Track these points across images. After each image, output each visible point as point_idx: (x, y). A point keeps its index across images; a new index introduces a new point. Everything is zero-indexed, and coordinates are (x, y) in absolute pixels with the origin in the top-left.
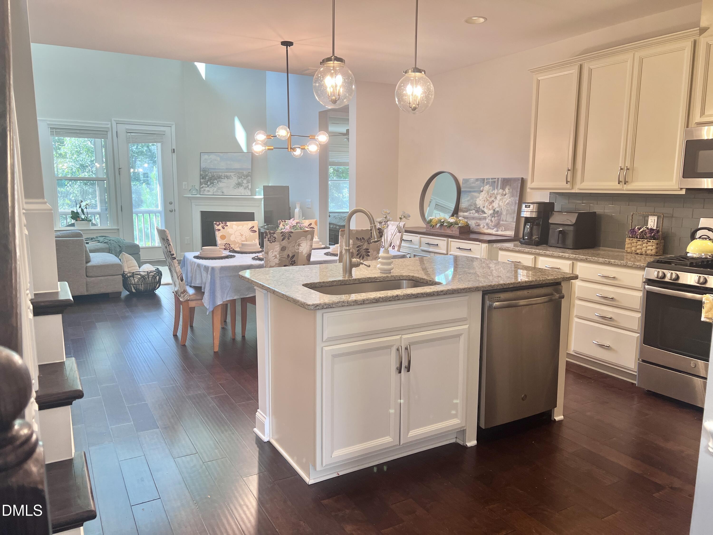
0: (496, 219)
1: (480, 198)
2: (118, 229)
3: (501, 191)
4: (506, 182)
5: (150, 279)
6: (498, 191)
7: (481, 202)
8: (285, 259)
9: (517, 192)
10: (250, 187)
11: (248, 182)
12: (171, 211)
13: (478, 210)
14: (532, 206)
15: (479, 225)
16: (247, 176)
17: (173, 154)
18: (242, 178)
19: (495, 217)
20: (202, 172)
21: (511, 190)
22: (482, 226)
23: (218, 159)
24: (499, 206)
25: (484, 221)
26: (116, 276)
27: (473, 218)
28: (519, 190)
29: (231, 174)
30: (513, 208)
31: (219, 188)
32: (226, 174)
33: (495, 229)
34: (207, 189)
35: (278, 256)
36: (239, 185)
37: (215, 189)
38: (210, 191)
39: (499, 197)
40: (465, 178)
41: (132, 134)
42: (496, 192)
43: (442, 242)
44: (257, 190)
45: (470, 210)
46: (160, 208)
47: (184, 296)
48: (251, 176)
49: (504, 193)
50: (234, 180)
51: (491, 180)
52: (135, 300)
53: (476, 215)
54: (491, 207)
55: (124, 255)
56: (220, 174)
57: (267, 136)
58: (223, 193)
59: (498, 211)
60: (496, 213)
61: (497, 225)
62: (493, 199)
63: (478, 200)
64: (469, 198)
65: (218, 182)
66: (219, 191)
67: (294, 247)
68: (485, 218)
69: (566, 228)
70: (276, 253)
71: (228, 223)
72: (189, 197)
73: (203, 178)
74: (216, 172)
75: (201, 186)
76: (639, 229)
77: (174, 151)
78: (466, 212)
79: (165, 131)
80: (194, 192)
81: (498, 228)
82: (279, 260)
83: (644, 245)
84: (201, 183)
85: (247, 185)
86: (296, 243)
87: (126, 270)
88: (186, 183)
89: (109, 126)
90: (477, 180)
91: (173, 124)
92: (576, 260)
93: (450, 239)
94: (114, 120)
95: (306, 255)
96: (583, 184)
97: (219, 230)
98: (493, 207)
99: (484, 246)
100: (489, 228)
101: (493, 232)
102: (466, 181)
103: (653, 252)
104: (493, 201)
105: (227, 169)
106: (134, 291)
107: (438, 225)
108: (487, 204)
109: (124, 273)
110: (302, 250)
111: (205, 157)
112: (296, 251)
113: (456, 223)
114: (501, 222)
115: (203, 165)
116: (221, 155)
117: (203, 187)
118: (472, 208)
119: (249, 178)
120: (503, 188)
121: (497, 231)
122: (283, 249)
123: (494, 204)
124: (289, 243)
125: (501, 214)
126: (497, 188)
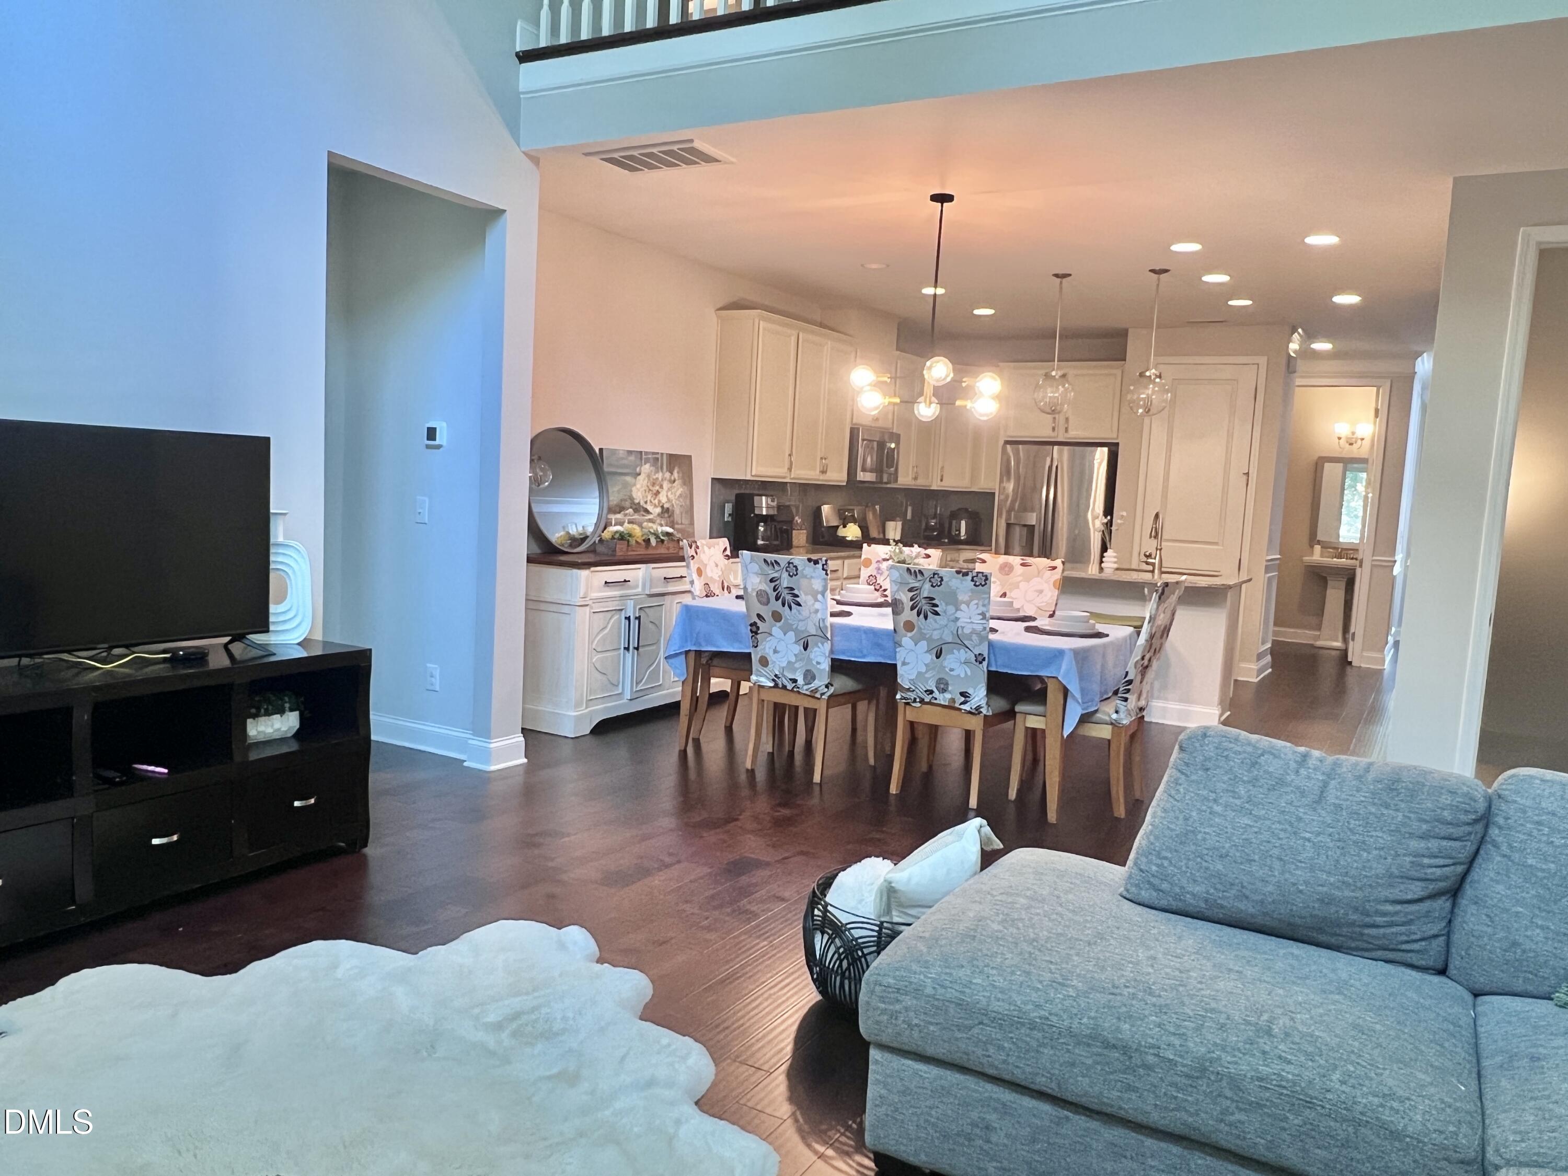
1: (638, 486)
3: (667, 475)
4: (675, 461)
7: (639, 494)
13: (637, 508)
19: (664, 518)
21: (681, 474)
39: (666, 485)
42: (660, 475)
45: (623, 509)
51: (652, 456)
53: (635, 516)
54: (654, 502)
60: (665, 512)
62: (657, 488)
63: (634, 489)
64: (618, 487)
90: (631, 453)
98: (660, 501)
102: (612, 453)
104: (658, 493)
108: (649, 498)
118: (628, 504)
120: (670, 470)
123: (659, 497)
125: (673, 513)
126: (664, 469)
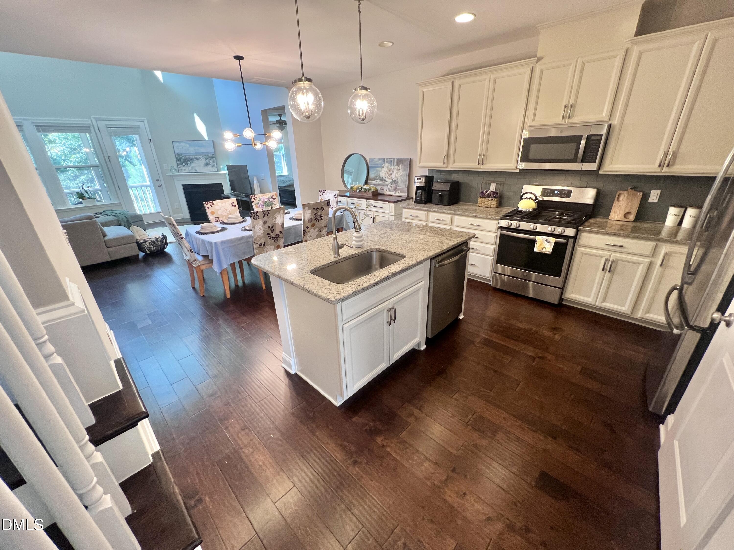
0: (394, 185)
1: (383, 171)
2: (120, 203)
3: (396, 167)
4: (400, 161)
5: (159, 242)
6: (394, 167)
7: (383, 174)
8: (266, 230)
9: (407, 168)
10: (216, 166)
11: (214, 162)
12: (159, 186)
13: (382, 180)
14: (421, 179)
15: (383, 189)
16: (212, 157)
17: (151, 143)
18: (208, 159)
19: (393, 184)
20: (177, 156)
21: (403, 167)
22: (385, 190)
23: (188, 146)
24: (396, 177)
25: (386, 187)
26: (131, 245)
27: (379, 185)
28: (408, 167)
29: (200, 157)
30: (405, 178)
31: (192, 168)
32: (196, 156)
33: (394, 192)
34: (184, 168)
35: (262, 228)
36: (207, 164)
37: (190, 168)
38: (186, 170)
39: (395, 171)
40: (372, 158)
41: (112, 128)
42: (393, 167)
43: (363, 203)
44: (221, 167)
45: (376, 179)
46: (148, 183)
47: (196, 263)
48: (215, 157)
49: (399, 168)
50: (203, 161)
51: (389, 160)
52: (150, 259)
53: (381, 183)
54: (390, 177)
55: (133, 227)
56: (191, 157)
57: (234, 135)
58: (196, 170)
59: (395, 181)
60: (394, 182)
61: (395, 190)
62: (391, 172)
63: (381, 173)
64: (375, 172)
65: (191, 163)
66: (193, 169)
67: (272, 220)
68: (387, 185)
69: (444, 192)
70: (260, 226)
71: (215, 202)
72: (170, 175)
73: (179, 161)
74: (187, 156)
75: (179, 167)
76: (487, 192)
77: (150, 141)
78: (374, 180)
79: (139, 126)
80: (174, 171)
81: (396, 191)
82: (263, 231)
83: (490, 202)
84: (178, 165)
85: (213, 164)
86: (273, 217)
87: (139, 238)
88: (166, 164)
89: (90, 122)
90: (380, 159)
91: (145, 120)
92: (454, 214)
93: (368, 201)
94: (94, 118)
95: (281, 225)
96: (455, 164)
97: (209, 208)
98: (392, 177)
99: (392, 205)
100: (390, 191)
101: (393, 193)
102: (372, 160)
103: (495, 206)
104: (391, 174)
105: (196, 153)
106: (148, 252)
107: (358, 191)
108: (387, 176)
109: (137, 241)
110: (277, 221)
111: (176, 144)
112: (274, 223)
113: (370, 190)
114: (398, 188)
115: (177, 151)
116: (189, 142)
117: (180, 167)
118: (378, 178)
119: (214, 159)
120: (398, 165)
121: (396, 193)
122: (265, 223)
123: (392, 176)
124: (268, 218)
125: (397, 182)
126: (394, 165)
